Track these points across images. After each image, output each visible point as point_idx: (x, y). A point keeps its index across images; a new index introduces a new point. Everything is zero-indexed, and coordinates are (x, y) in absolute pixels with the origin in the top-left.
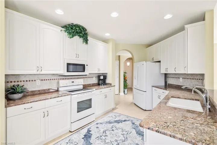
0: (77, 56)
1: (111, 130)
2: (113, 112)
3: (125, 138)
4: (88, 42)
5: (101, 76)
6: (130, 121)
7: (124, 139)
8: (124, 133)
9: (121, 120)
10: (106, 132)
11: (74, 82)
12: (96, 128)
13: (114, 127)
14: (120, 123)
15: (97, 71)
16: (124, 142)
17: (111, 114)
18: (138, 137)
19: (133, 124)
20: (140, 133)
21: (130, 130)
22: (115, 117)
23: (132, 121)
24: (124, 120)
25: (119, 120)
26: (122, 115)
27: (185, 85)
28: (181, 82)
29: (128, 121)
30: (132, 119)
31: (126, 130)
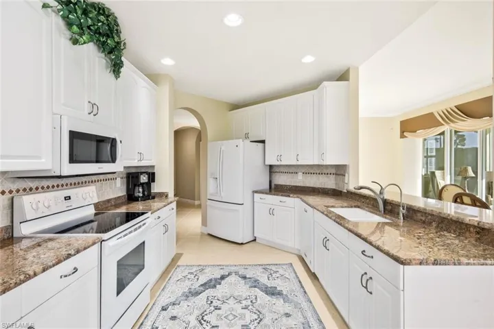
0: (94, 109)
1: (212, 308)
2: (179, 266)
3: (255, 313)
4: (122, 70)
5: (142, 173)
6: (234, 274)
7: (255, 316)
8: (244, 303)
9: (216, 280)
10: (205, 318)
11: (70, 198)
12: (170, 319)
13: (214, 301)
14: (218, 286)
15: (136, 161)
16: (262, 323)
17: (178, 274)
18: (275, 300)
19: (244, 278)
20: (272, 292)
21: (251, 294)
22: (193, 276)
23: (237, 273)
24: (219, 277)
25: (211, 280)
26: (206, 266)
27: (308, 185)
28: (300, 180)
29: (229, 275)
30: (233, 269)
31: (244, 296)
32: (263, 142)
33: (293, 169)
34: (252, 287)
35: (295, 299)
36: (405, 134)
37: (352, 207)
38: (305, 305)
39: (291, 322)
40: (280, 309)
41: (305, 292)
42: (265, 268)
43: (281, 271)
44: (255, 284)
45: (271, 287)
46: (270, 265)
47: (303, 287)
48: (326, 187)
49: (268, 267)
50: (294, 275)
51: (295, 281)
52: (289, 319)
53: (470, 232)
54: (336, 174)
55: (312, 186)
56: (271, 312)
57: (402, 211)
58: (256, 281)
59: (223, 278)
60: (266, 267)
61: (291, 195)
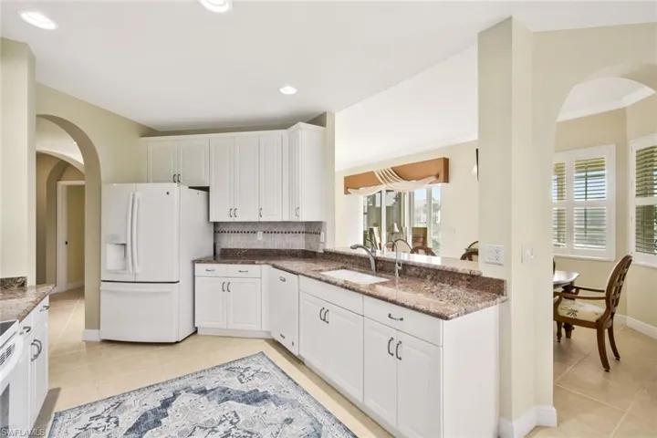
6: (183, 392)
8: (221, 429)
18: (263, 407)
19: (203, 392)
20: (255, 398)
21: (225, 413)
22: (102, 422)
23: (188, 389)
24: (159, 405)
25: (145, 415)
26: (123, 395)
27: (271, 247)
28: (260, 241)
29: (175, 395)
30: (178, 385)
31: (217, 419)
32: (206, 189)
33: (249, 227)
34: (223, 401)
35: (288, 397)
36: (349, 190)
37: (338, 269)
38: (302, 399)
39: (296, 428)
40: (275, 417)
41: (295, 383)
42: (229, 368)
43: (254, 367)
44: (225, 395)
45: (250, 392)
46: (234, 362)
47: (290, 378)
48: (294, 248)
49: (233, 365)
50: (273, 366)
51: (277, 373)
52: (292, 425)
53: (462, 280)
54: (306, 233)
55: (276, 248)
56: (266, 426)
57: (398, 268)
58: (224, 391)
59: (166, 404)
60: (229, 366)
61: (257, 262)
